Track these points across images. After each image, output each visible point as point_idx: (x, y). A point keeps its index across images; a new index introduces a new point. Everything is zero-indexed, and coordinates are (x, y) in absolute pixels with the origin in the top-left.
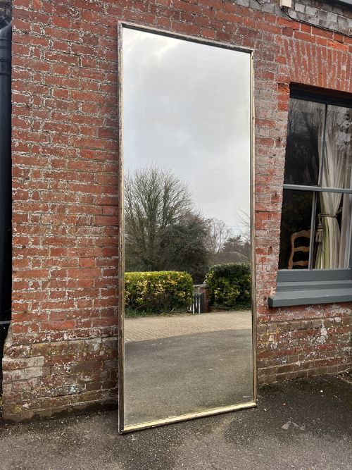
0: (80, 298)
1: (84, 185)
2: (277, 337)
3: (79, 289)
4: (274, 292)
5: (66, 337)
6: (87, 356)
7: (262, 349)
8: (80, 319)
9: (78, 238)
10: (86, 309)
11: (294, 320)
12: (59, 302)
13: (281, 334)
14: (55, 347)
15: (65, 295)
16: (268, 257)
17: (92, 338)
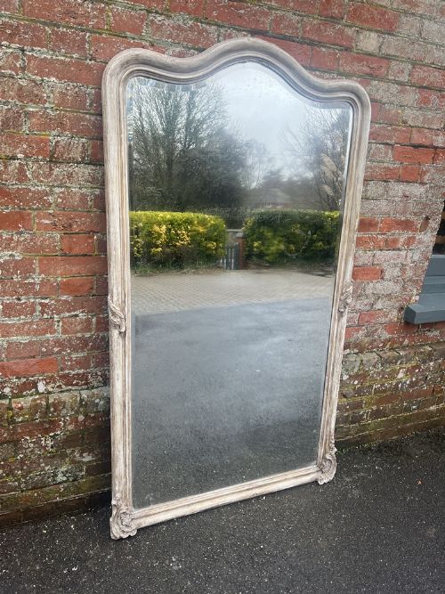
0: (67, 314)
1: (63, 63)
2: (410, 372)
3: (64, 297)
4: (417, 298)
5: (41, 387)
6: (85, 421)
7: (384, 391)
8: (69, 354)
9: (57, 190)
10: (79, 335)
11: (439, 342)
12: (24, 324)
13: (418, 367)
14: (21, 409)
15: (34, 311)
16: (419, 236)
17: (93, 387)
